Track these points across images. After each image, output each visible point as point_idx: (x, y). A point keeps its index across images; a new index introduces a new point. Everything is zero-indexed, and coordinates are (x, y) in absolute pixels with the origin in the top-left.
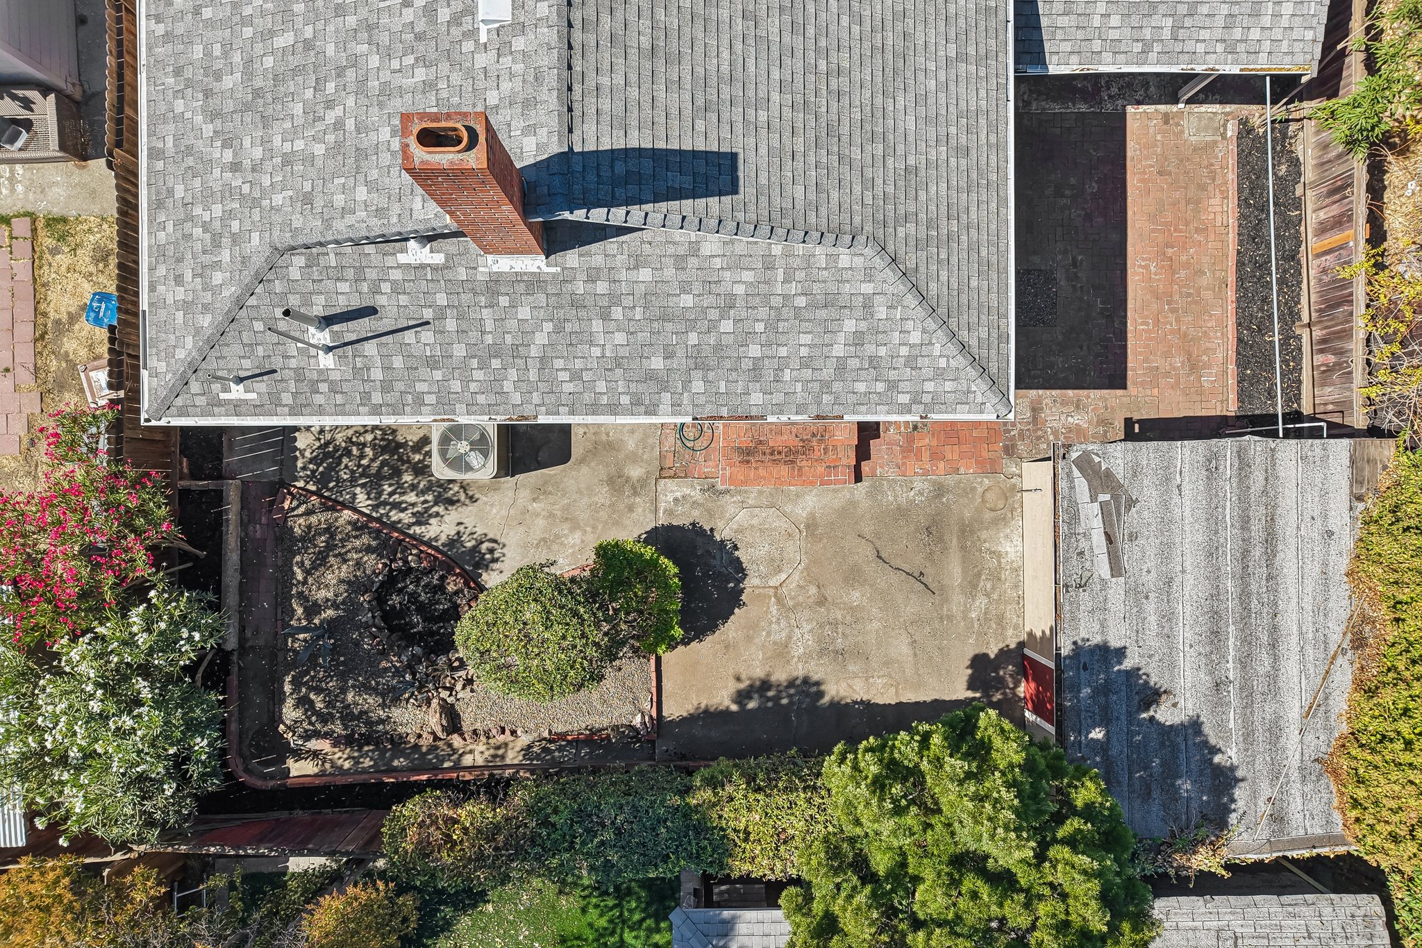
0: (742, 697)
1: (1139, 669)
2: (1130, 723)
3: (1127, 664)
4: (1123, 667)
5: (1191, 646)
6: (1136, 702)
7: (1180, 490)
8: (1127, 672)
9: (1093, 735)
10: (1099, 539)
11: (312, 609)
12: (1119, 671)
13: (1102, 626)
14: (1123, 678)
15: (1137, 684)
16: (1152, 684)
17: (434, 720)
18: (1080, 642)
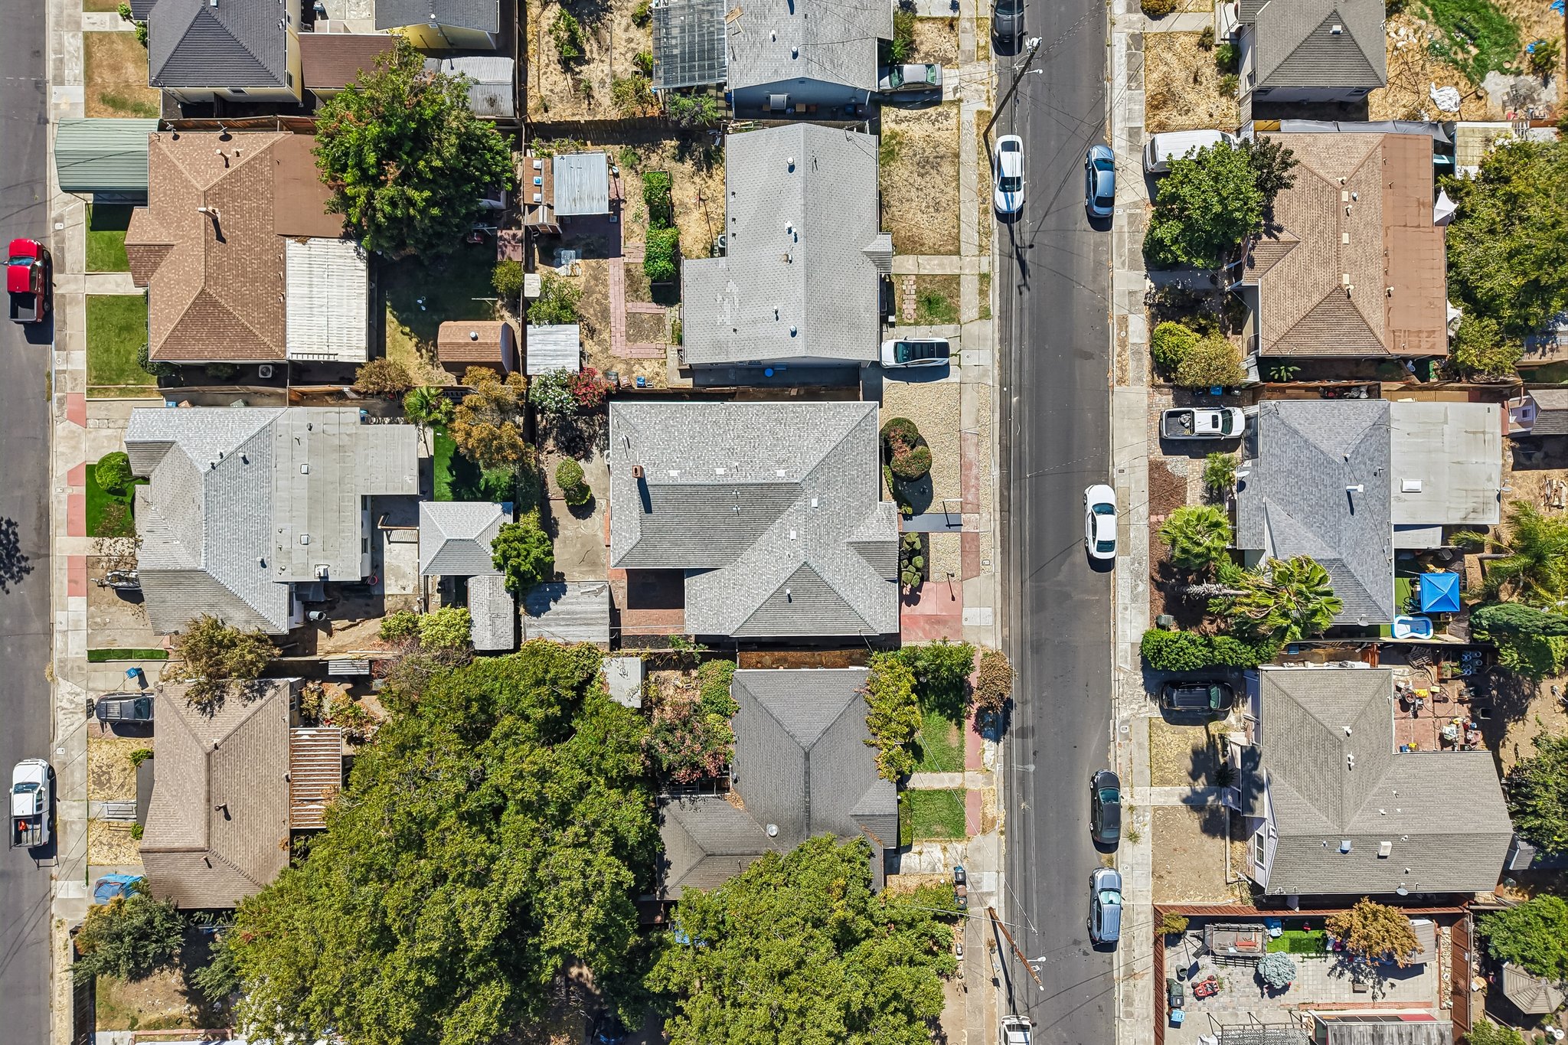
0: (554, 519)
1: (561, 598)
2: (550, 596)
5: (566, 608)
6: (554, 597)
7: (599, 605)
8: (561, 595)
9: (547, 589)
11: (576, 421)
13: (570, 590)
15: (558, 597)
16: (558, 600)
17: (550, 449)
18: (566, 586)
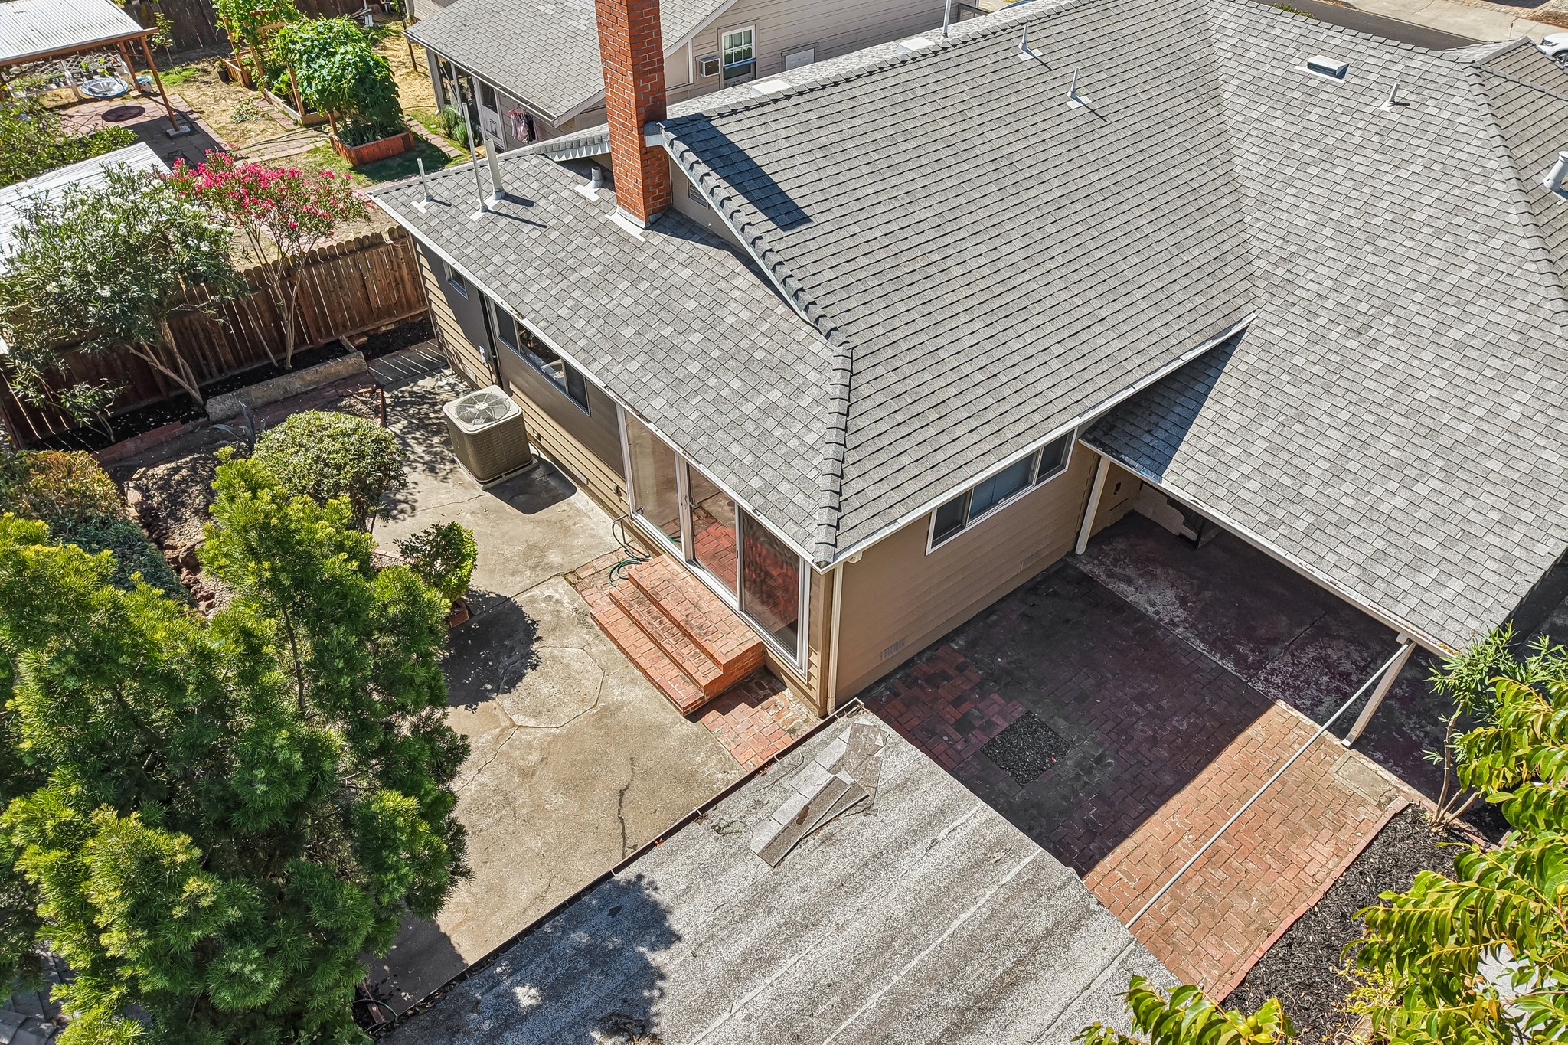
1: (662, 977)
2: (571, 1027)
3: (657, 958)
4: (650, 956)
5: (748, 1018)
6: (610, 1009)
7: (932, 846)
8: (647, 965)
9: (520, 991)
10: (793, 806)
12: (641, 956)
13: (686, 891)
14: (632, 967)
15: (637, 990)
16: (654, 1010)
18: (645, 882)
